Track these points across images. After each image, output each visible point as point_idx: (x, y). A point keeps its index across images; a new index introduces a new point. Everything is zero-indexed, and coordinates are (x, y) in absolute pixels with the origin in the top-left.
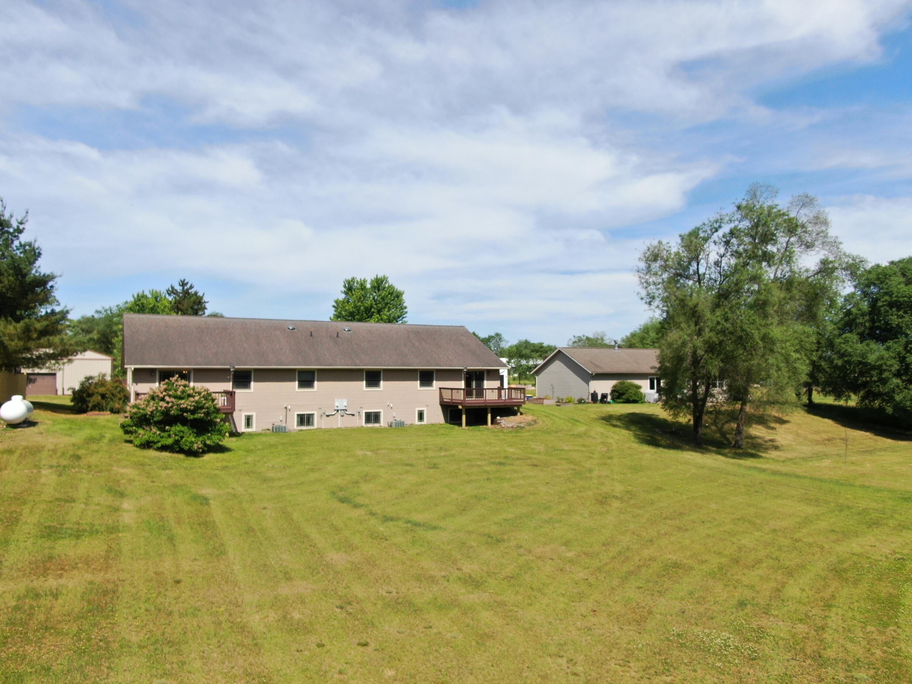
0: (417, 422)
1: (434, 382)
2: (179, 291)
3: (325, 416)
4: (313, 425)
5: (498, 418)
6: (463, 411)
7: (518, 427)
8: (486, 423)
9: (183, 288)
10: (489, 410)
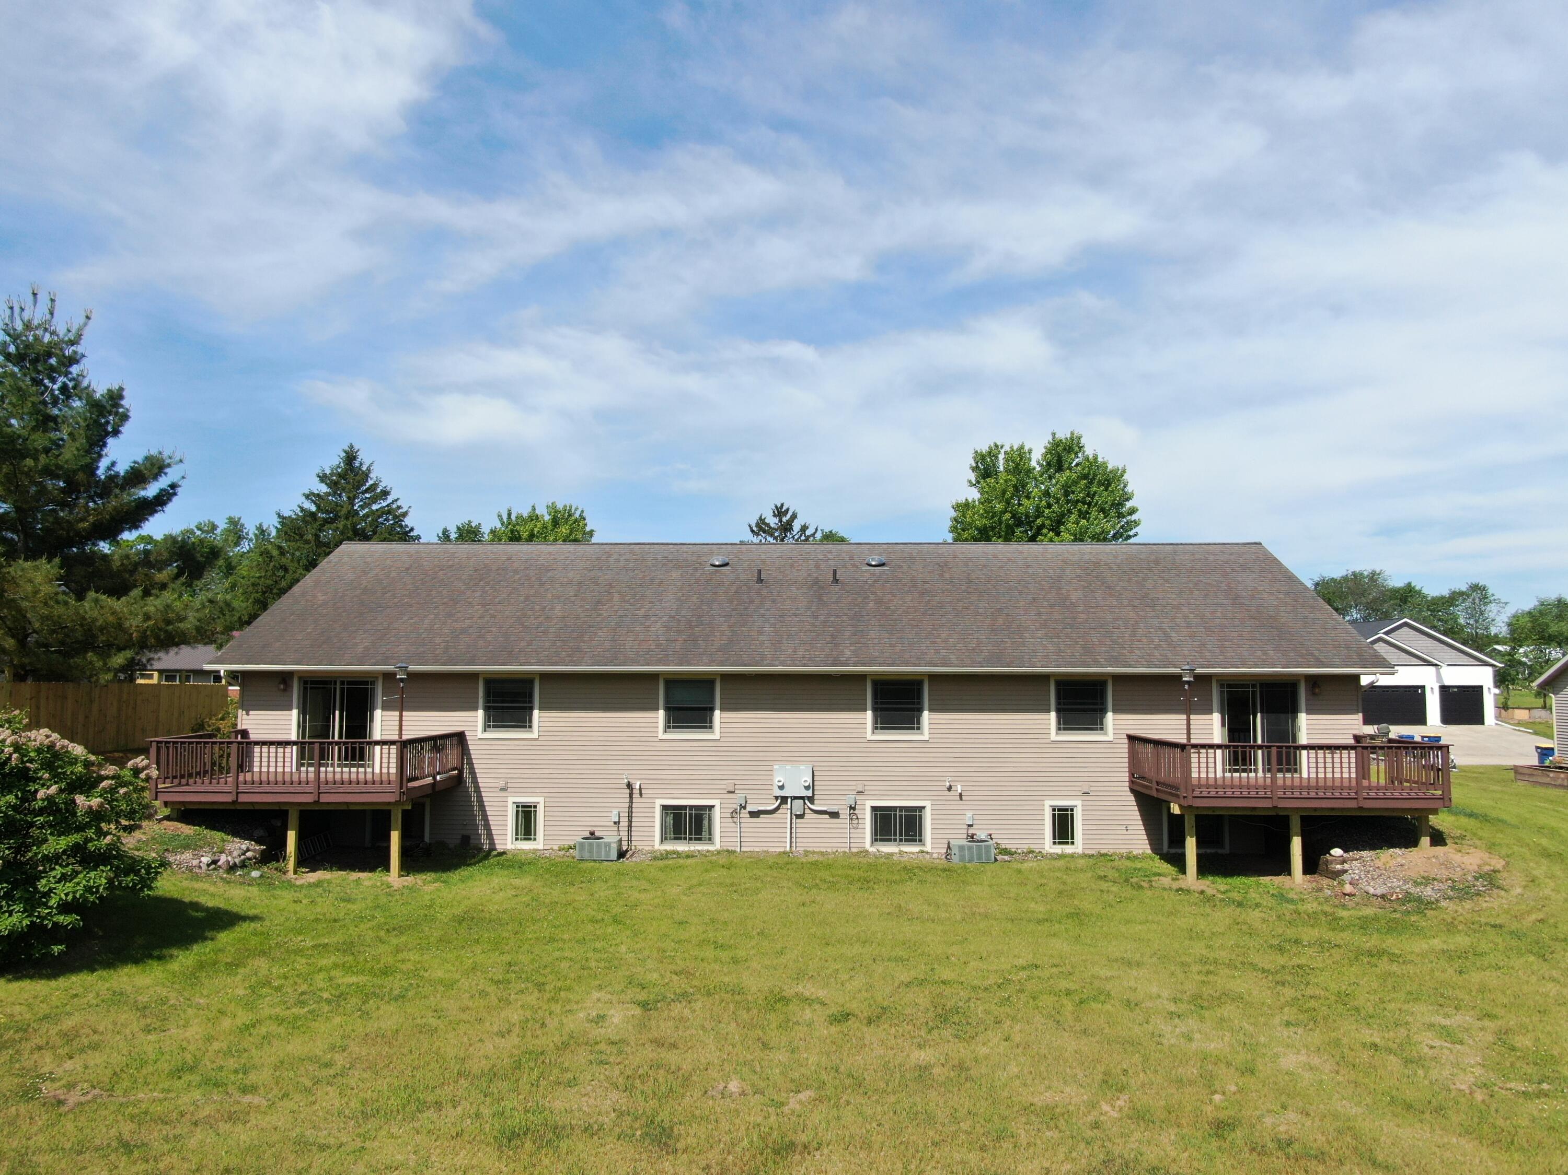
0: (1048, 846)
1: (1110, 716)
2: (772, 525)
3: (745, 814)
4: (710, 840)
5: (1337, 852)
6: (1189, 824)
7: (1408, 898)
8: (1284, 868)
9: (781, 521)
10: (1295, 824)
